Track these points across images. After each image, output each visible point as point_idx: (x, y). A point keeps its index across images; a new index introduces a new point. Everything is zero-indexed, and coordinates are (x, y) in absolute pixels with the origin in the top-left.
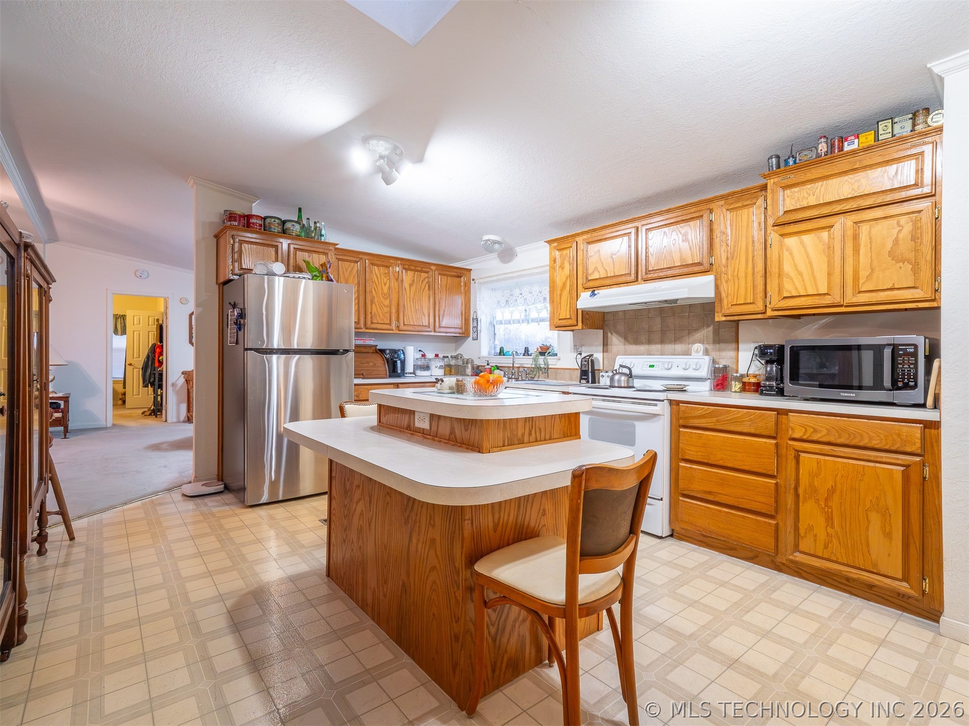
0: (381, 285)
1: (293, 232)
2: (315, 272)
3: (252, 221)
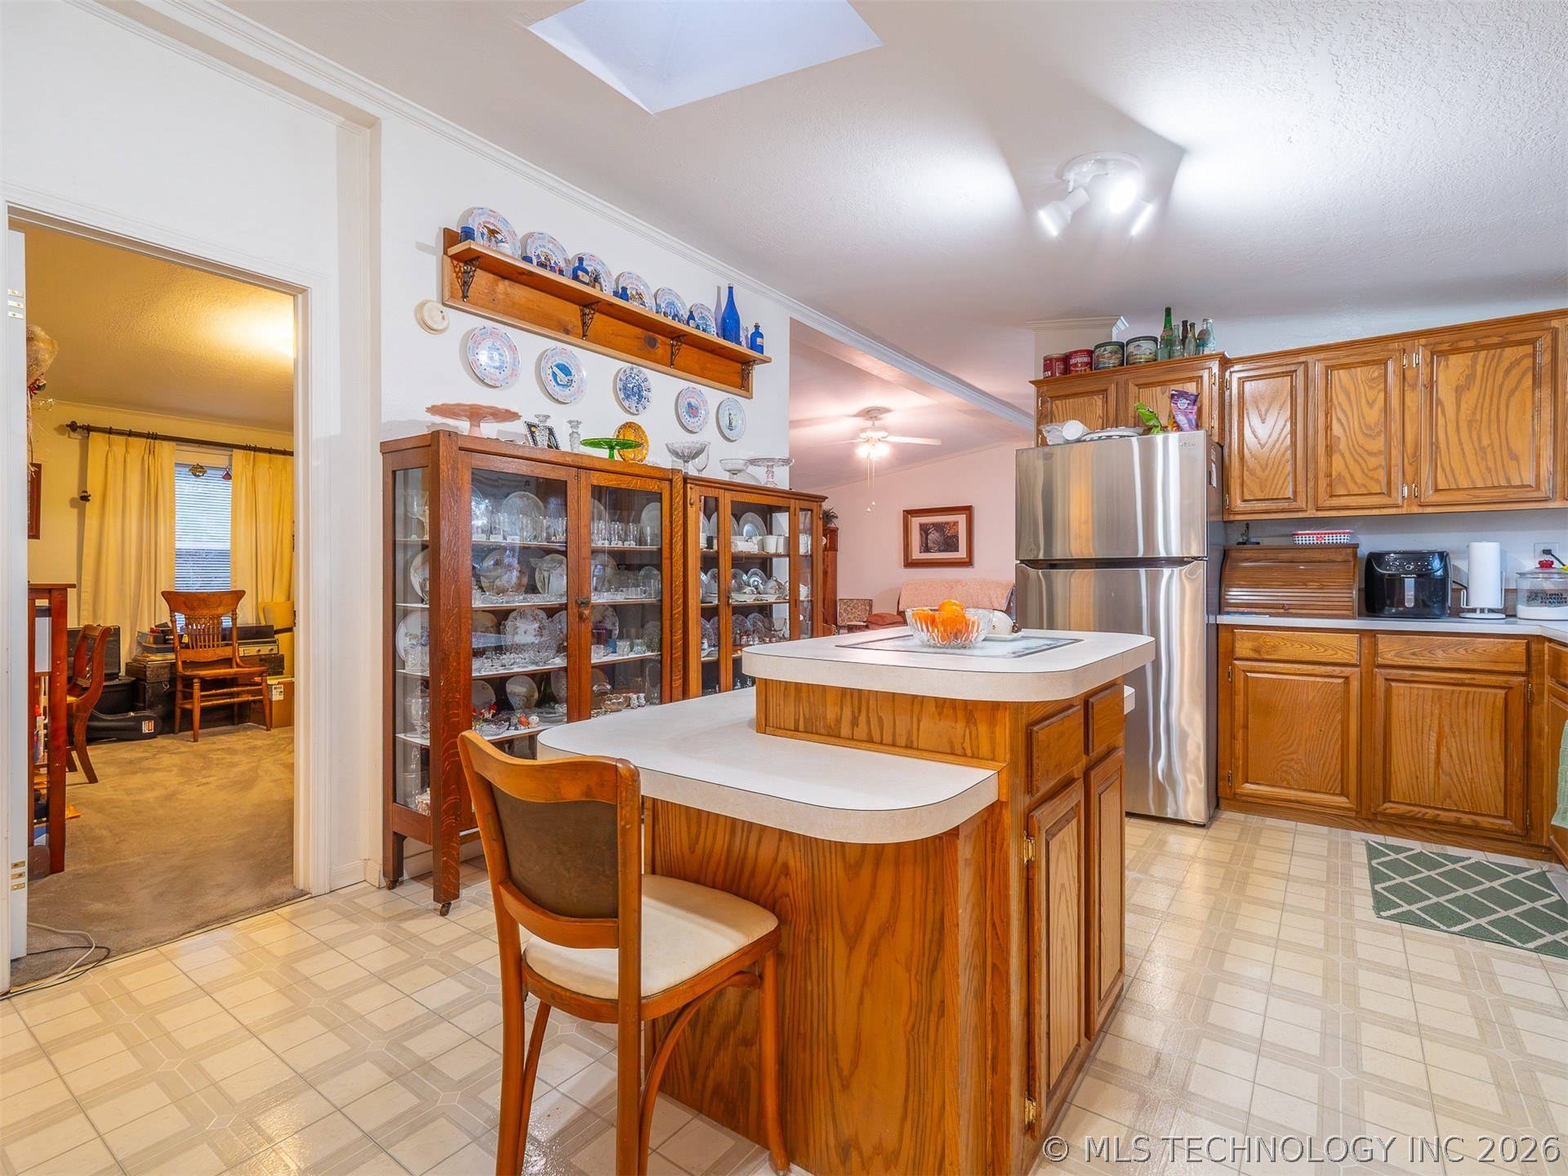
0: (1359, 408)
1: (1141, 358)
2: (1151, 420)
3: (1073, 361)
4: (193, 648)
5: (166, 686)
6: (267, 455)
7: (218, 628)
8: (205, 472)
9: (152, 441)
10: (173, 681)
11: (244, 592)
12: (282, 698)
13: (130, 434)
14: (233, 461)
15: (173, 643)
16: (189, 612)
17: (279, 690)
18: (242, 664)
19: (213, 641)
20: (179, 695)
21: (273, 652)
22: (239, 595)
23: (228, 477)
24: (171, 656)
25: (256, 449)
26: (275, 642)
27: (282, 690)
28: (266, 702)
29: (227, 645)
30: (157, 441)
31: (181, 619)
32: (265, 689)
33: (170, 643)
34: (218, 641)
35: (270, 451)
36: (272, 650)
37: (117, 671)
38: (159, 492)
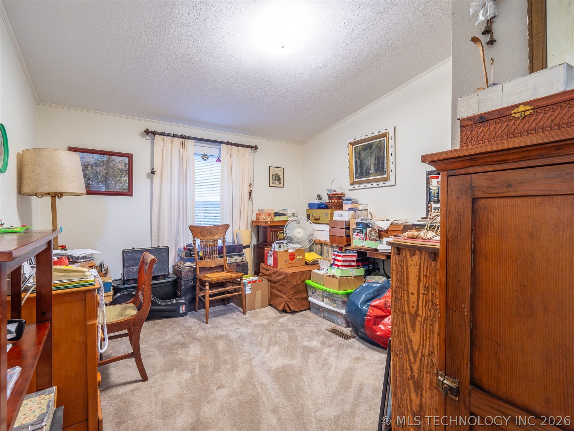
4: (204, 260)
5: (191, 282)
6: (236, 148)
7: (216, 247)
8: (208, 158)
9: (184, 139)
10: (195, 278)
11: (229, 225)
12: (250, 292)
13: (174, 136)
14: (221, 151)
15: (195, 256)
16: (202, 238)
17: (249, 287)
18: (229, 270)
19: (214, 255)
20: (198, 289)
21: (243, 261)
22: (226, 227)
23: (219, 160)
24: (194, 264)
25: (232, 144)
26: (243, 254)
27: (251, 287)
28: (243, 296)
29: (221, 257)
30: (186, 140)
31: (198, 241)
32: (242, 287)
33: (193, 256)
34: (216, 254)
35: (238, 145)
36: (242, 259)
37: (167, 273)
38: (187, 171)
